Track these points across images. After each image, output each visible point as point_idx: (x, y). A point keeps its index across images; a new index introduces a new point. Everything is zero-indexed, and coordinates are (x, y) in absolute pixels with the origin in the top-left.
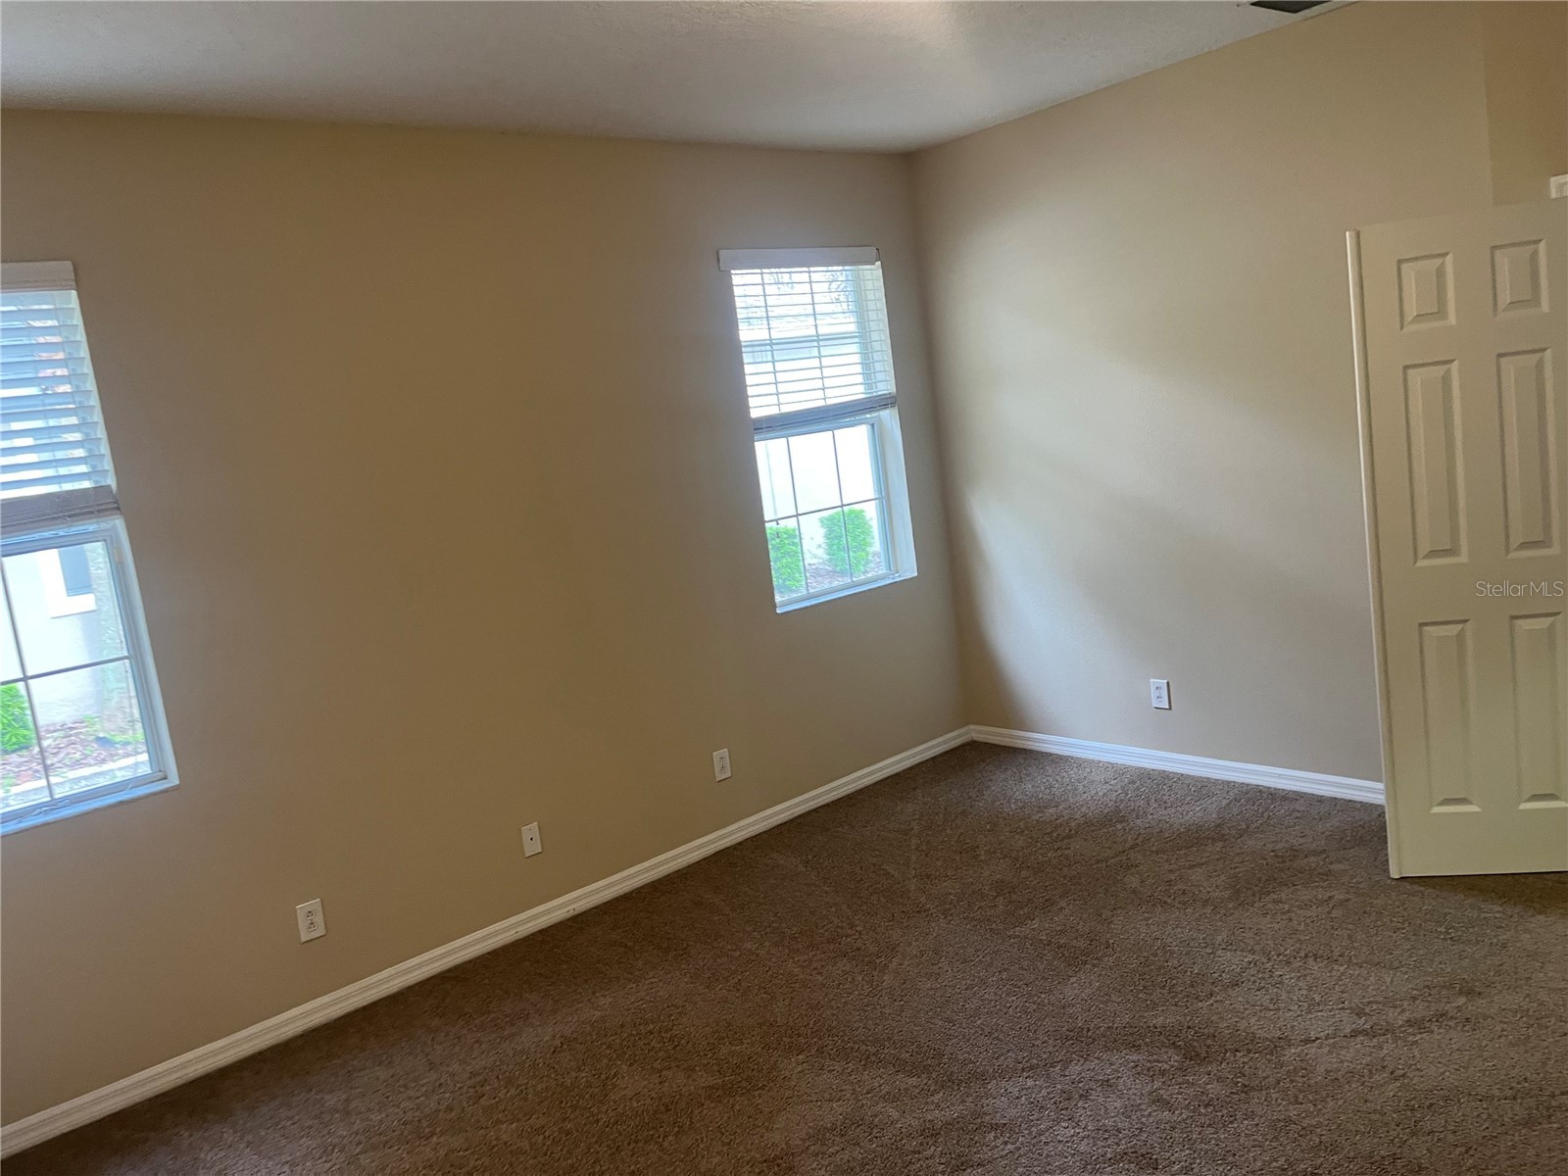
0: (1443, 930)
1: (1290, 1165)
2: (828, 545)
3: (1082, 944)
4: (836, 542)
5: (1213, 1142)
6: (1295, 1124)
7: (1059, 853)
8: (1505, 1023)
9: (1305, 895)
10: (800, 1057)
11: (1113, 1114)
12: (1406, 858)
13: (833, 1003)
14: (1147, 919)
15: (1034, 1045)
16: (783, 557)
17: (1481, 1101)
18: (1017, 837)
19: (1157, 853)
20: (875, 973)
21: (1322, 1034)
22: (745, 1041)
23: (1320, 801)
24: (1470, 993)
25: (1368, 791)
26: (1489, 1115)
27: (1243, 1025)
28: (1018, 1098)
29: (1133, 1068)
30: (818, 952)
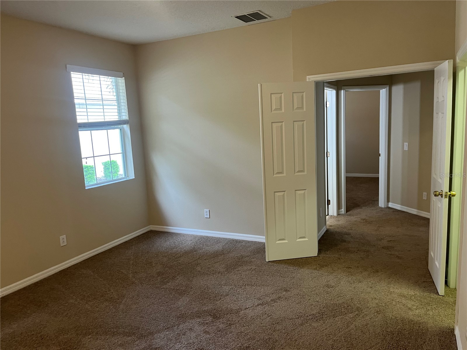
0: (279, 274)
1: (242, 345)
2: (104, 171)
3: (184, 288)
4: (107, 170)
5: (221, 342)
6: (243, 333)
7: (177, 262)
8: (295, 298)
9: (245, 268)
10: (89, 336)
11: (192, 338)
12: (270, 256)
13: (102, 316)
14: (203, 279)
15: (169, 321)
16: (88, 175)
17: (290, 320)
18: (165, 258)
19: (205, 259)
20: (117, 305)
21: (250, 306)
22: (69, 334)
23: (248, 242)
24: (286, 291)
25: (260, 239)
26: (293, 324)
27: (229, 306)
28: (164, 338)
29: (199, 323)
30: (97, 300)
